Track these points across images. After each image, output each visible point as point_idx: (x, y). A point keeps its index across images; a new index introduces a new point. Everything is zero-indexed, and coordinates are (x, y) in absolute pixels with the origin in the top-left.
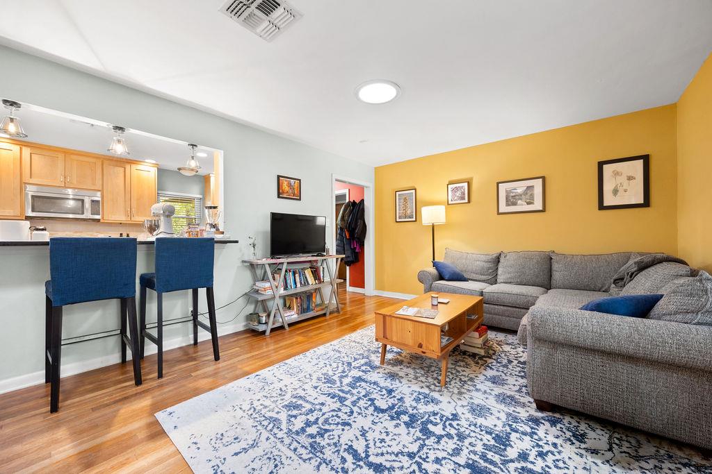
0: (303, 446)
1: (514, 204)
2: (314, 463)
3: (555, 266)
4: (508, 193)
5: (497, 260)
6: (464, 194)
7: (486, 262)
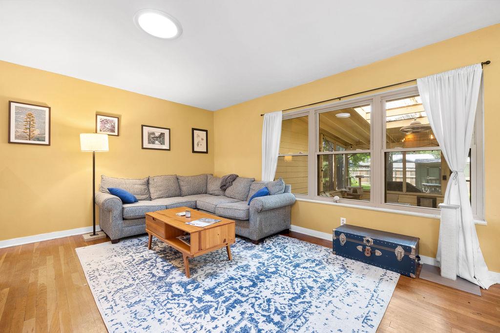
0: (294, 322)
1: (153, 143)
2: (307, 315)
3: (182, 183)
4: (150, 134)
5: (148, 183)
6: (114, 128)
7: (142, 185)
